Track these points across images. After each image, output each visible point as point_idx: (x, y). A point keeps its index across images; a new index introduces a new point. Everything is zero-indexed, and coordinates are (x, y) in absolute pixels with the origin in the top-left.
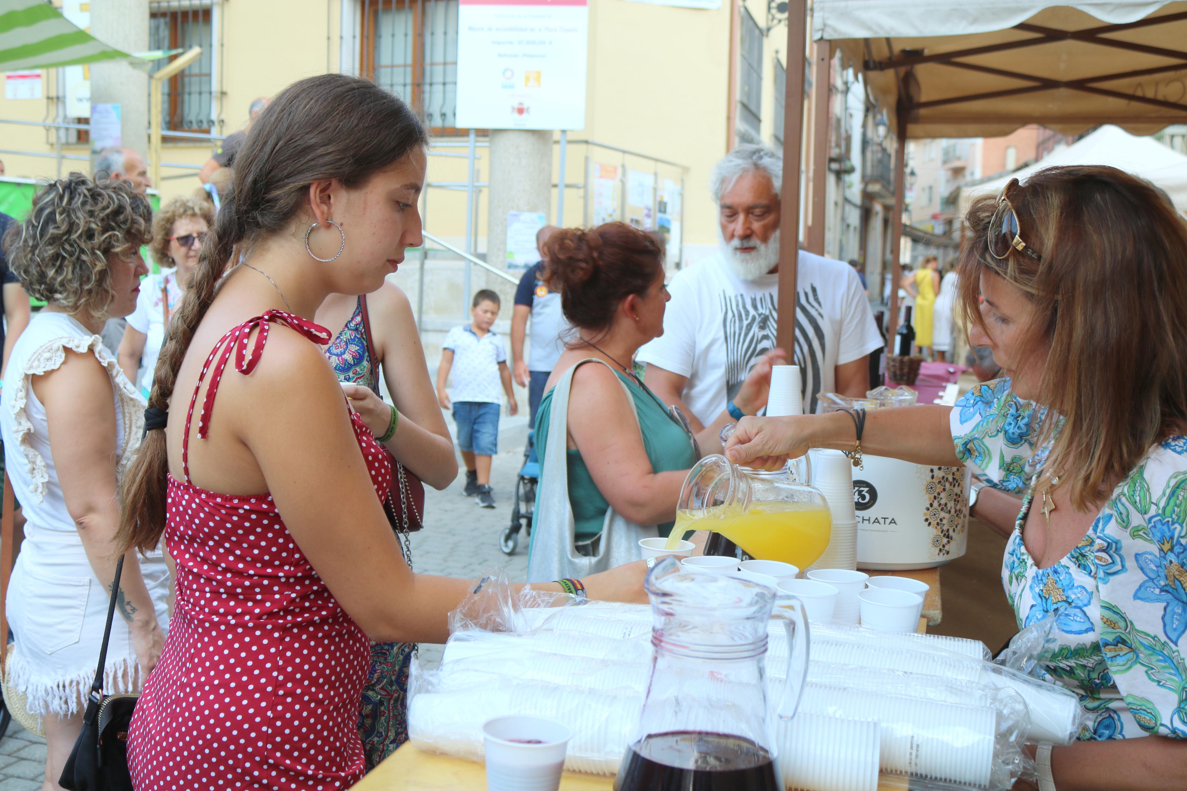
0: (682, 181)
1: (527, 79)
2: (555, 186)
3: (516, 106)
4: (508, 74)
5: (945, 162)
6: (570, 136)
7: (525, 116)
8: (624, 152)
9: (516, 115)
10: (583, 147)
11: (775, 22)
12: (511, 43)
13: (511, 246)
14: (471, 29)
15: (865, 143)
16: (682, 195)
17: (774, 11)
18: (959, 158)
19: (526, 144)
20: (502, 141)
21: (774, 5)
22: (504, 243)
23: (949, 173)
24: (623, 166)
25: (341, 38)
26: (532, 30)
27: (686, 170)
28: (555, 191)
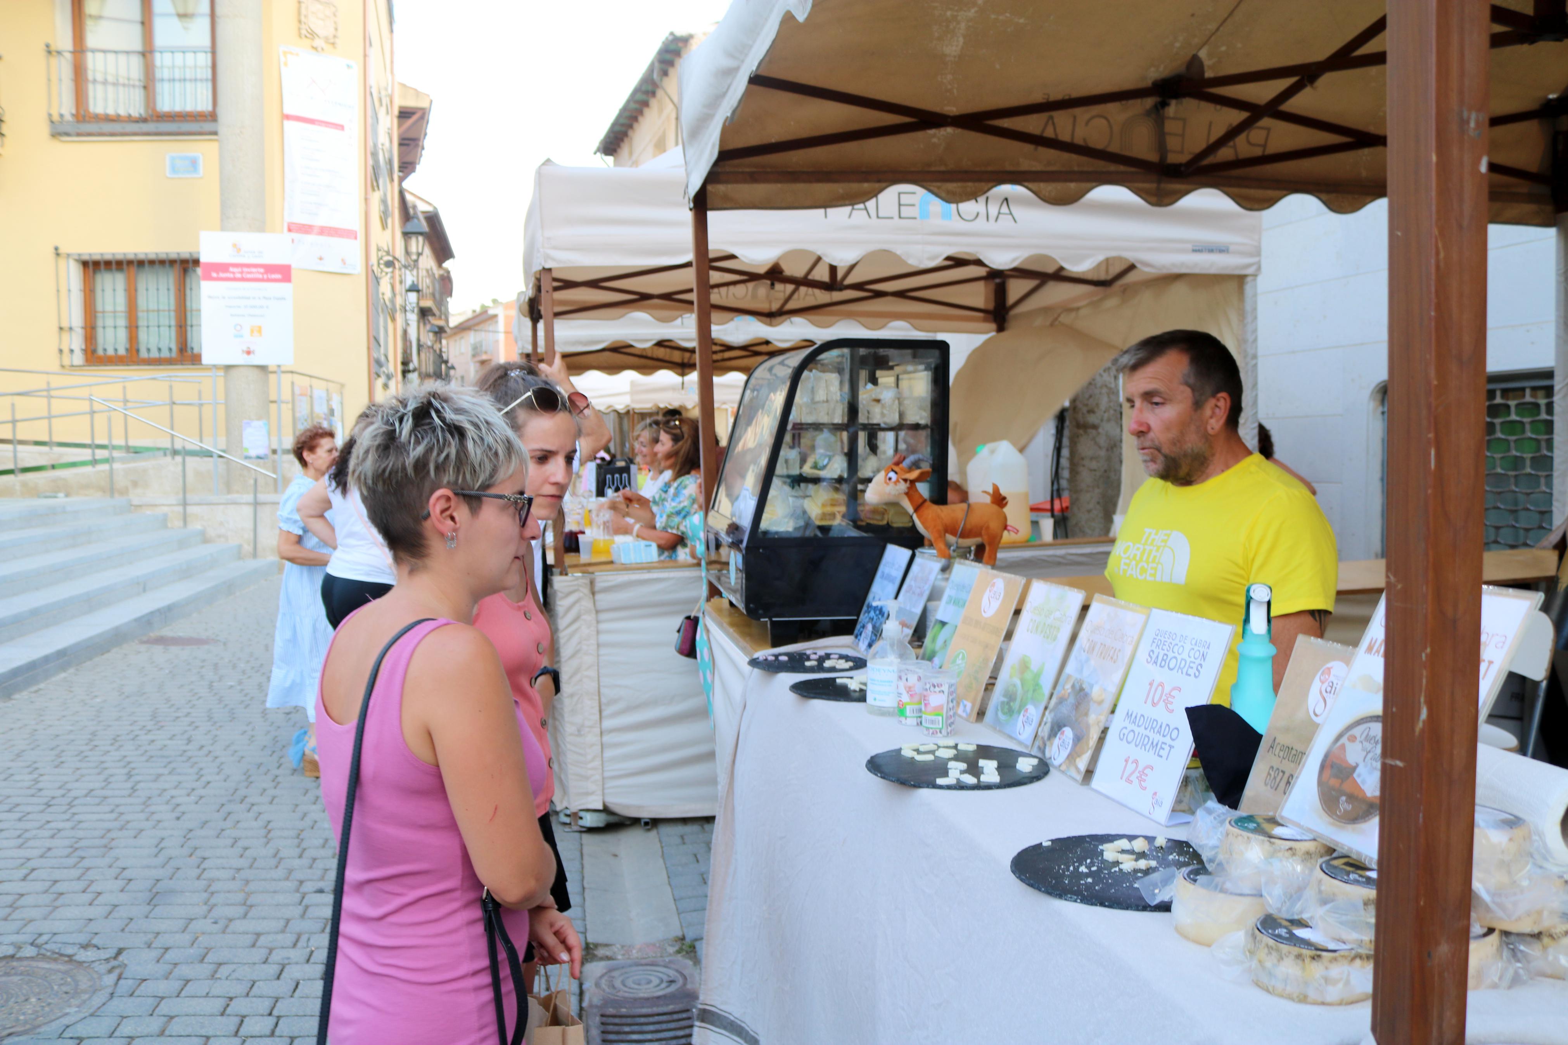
0: (341, 393)
1: (252, 331)
2: (272, 402)
3: (245, 349)
4: (238, 328)
5: (474, 356)
6: (283, 369)
7: (252, 356)
8: (311, 376)
9: (245, 356)
10: (290, 375)
11: (384, 274)
12: (239, 307)
13: (246, 444)
14: (210, 297)
15: (420, 346)
16: (342, 403)
17: (382, 266)
18: (486, 353)
19: (254, 374)
20: (234, 373)
21: (382, 262)
22: (241, 442)
23: (478, 365)
24: (311, 386)
25: (69, 290)
26: (254, 298)
27: (342, 386)
28: (273, 407)
